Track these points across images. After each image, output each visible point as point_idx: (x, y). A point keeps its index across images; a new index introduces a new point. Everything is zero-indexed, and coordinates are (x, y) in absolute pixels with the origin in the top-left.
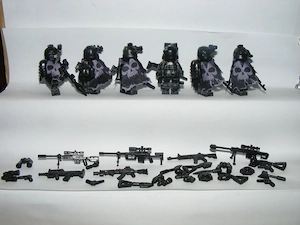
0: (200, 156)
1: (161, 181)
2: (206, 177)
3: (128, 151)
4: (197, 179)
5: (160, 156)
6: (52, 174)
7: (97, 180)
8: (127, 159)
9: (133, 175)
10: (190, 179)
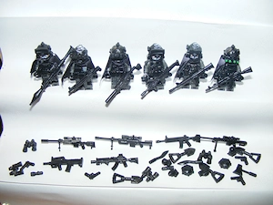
1: (149, 175)
3: (121, 138)
4: (180, 172)
7: (95, 173)
8: (120, 143)
9: (126, 165)
10: (174, 173)
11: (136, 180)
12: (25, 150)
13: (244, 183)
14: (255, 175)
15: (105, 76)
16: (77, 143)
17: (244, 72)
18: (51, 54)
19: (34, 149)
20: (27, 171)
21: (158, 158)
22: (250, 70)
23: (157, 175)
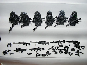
8: (38, 43)
9: (40, 51)
10: (56, 53)
11: (44, 55)
12: (8, 46)
13: (79, 56)
14: (83, 53)
15: (33, 21)
16: (24, 44)
17: (79, 20)
18: (15, 15)
19: (11, 46)
20: (8, 53)
21: (51, 48)
22: (81, 19)
23: (51, 54)
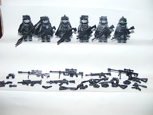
0: (102, 74)
1: (81, 87)
2: (105, 85)
3: (65, 71)
4: (101, 86)
5: (82, 74)
6: (25, 83)
7: (48, 86)
9: (68, 84)
10: (97, 86)
12: (7, 78)
13: (140, 90)
14: (146, 87)
17: (130, 29)
19: (13, 78)
21: (87, 81)
22: (133, 28)
